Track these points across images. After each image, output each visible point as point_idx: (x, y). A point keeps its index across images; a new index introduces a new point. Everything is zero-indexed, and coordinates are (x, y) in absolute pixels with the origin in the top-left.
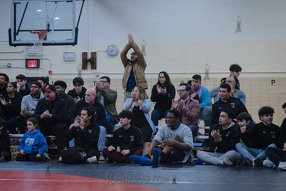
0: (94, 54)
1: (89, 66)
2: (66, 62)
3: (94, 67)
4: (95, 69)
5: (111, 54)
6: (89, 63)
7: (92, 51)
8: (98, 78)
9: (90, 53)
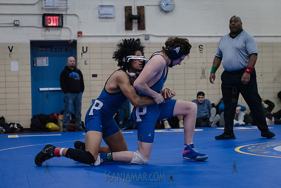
0: (141, 9)
1: (135, 26)
2: (101, 20)
3: (142, 27)
4: (144, 29)
5: (166, 9)
6: (135, 21)
7: (139, 5)
8: (148, 41)
9: (136, 8)
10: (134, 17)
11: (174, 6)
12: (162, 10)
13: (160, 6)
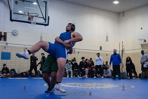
0: (5, 33)
1: (3, 39)
3: (5, 40)
4: (6, 41)
5: (15, 34)
6: (3, 37)
7: (5, 32)
8: (7, 45)
9: (3, 33)
10: (3, 36)
11: (18, 33)
12: (13, 34)
13: (12, 33)
